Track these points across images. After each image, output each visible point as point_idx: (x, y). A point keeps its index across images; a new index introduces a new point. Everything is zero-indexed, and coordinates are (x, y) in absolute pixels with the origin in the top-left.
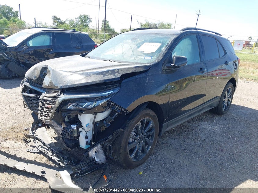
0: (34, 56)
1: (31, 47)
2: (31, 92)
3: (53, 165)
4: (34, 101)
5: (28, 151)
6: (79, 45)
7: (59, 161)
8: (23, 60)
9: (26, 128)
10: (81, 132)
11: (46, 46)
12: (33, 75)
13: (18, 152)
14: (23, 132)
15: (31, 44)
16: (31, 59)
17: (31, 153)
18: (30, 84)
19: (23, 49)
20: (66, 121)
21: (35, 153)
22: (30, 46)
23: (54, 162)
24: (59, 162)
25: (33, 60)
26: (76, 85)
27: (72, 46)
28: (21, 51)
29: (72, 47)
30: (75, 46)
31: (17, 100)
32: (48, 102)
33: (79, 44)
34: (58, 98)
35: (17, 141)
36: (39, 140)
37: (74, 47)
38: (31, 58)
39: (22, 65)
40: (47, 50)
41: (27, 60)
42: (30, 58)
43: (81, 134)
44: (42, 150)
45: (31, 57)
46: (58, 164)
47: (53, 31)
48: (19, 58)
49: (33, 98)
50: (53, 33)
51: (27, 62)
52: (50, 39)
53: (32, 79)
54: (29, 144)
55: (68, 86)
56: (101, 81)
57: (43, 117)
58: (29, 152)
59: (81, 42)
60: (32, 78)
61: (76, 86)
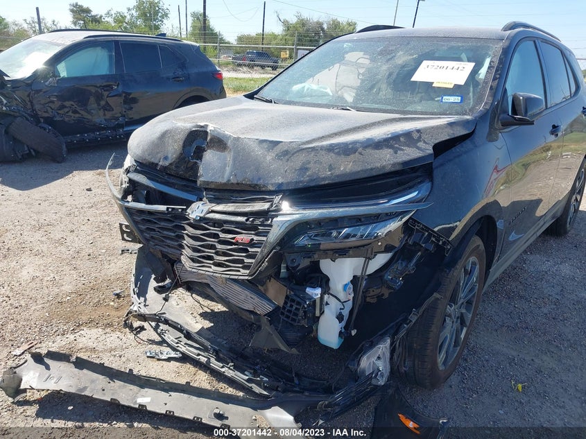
0: (74, 102)
1: (64, 79)
2: (151, 197)
3: (230, 391)
4: (163, 224)
5: (148, 354)
6: (180, 72)
7: (248, 381)
8: (46, 112)
9: (117, 292)
10: (327, 304)
11: (102, 77)
12: (158, 153)
13: (123, 359)
14: (112, 303)
15: (63, 70)
16: (66, 110)
17: (159, 360)
18: (149, 178)
19: (47, 83)
20: (282, 275)
21: (169, 360)
22: (62, 76)
23: (231, 382)
24: (250, 385)
25: (70, 114)
26: (324, 179)
27: (164, 76)
28: (40, 91)
29: (163, 78)
30: (171, 75)
31: (58, 215)
32: (226, 227)
33: (180, 70)
34: (277, 216)
35: (108, 330)
36: (170, 325)
37: (168, 78)
38: (65, 107)
39: (46, 126)
40: (104, 86)
41: (58, 114)
42: (63, 107)
43: (326, 309)
44: (192, 352)
45: (67, 104)
46: (248, 391)
47: (116, 39)
48: (37, 107)
49: (160, 216)
50: (117, 42)
51: (58, 118)
52: (110, 57)
53: (157, 164)
54: (143, 335)
55: (301, 182)
56: (394, 165)
57: (212, 266)
58: (153, 357)
59: (183, 66)
60: (156, 162)
61: (327, 182)
